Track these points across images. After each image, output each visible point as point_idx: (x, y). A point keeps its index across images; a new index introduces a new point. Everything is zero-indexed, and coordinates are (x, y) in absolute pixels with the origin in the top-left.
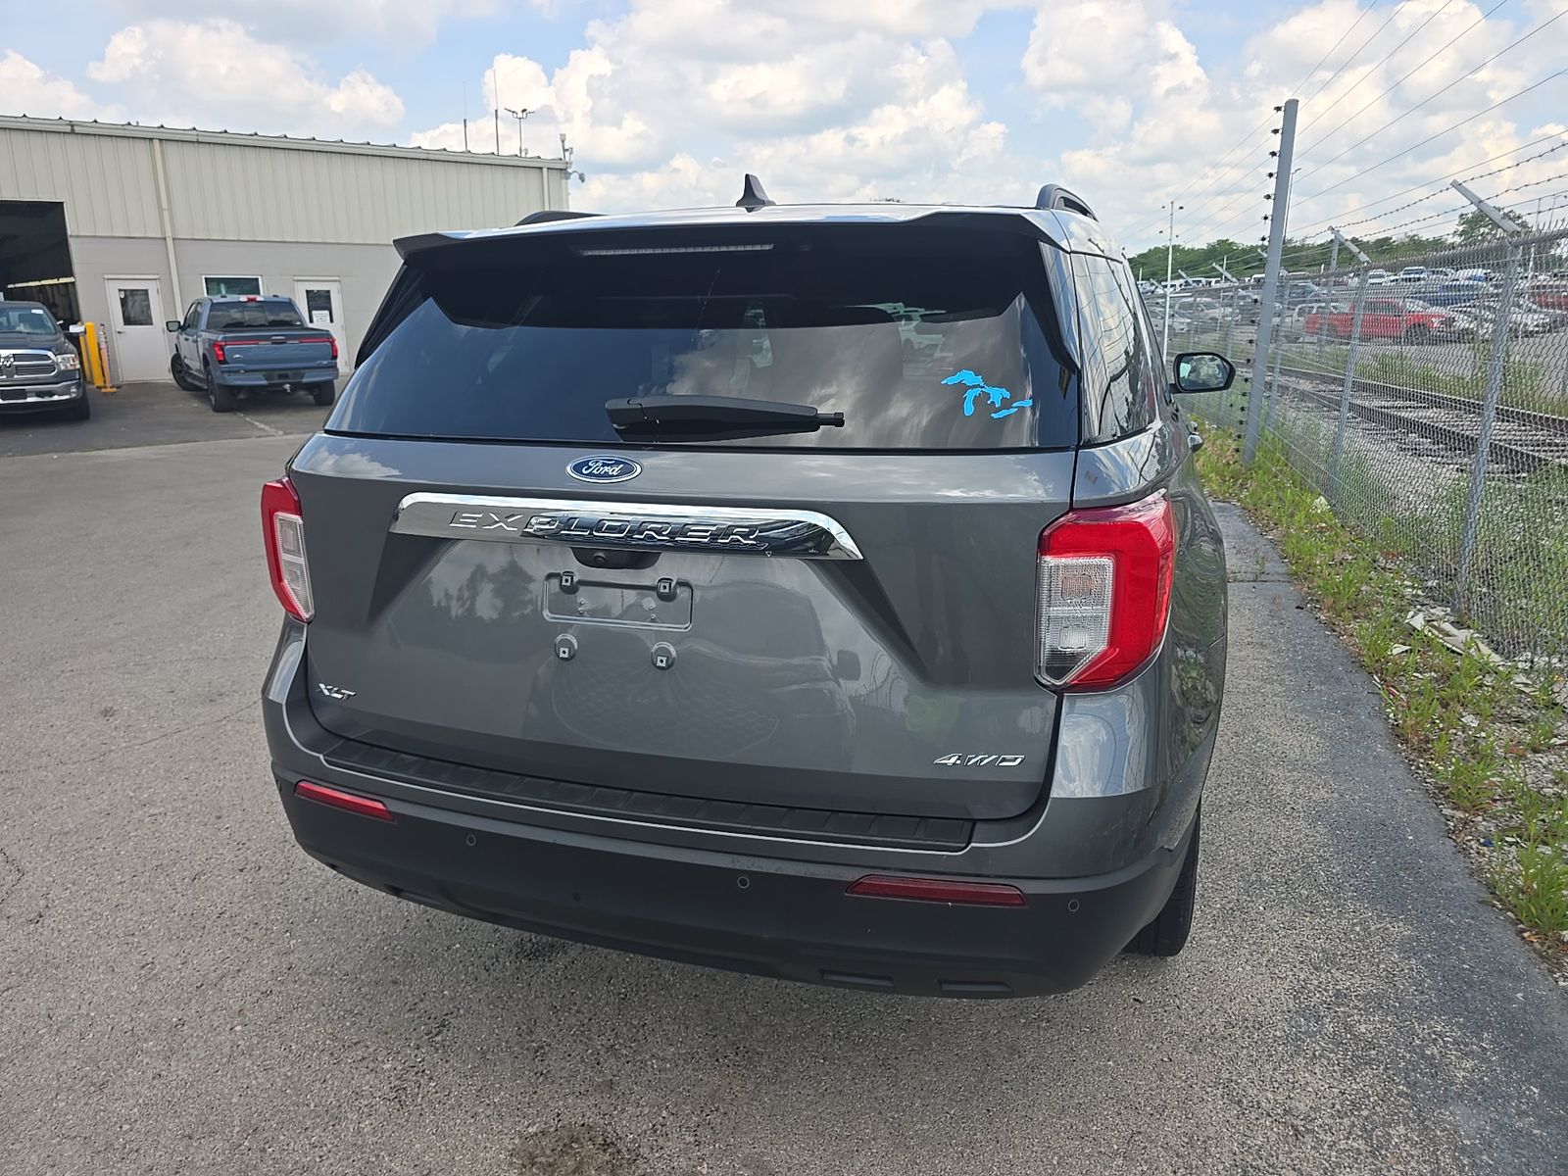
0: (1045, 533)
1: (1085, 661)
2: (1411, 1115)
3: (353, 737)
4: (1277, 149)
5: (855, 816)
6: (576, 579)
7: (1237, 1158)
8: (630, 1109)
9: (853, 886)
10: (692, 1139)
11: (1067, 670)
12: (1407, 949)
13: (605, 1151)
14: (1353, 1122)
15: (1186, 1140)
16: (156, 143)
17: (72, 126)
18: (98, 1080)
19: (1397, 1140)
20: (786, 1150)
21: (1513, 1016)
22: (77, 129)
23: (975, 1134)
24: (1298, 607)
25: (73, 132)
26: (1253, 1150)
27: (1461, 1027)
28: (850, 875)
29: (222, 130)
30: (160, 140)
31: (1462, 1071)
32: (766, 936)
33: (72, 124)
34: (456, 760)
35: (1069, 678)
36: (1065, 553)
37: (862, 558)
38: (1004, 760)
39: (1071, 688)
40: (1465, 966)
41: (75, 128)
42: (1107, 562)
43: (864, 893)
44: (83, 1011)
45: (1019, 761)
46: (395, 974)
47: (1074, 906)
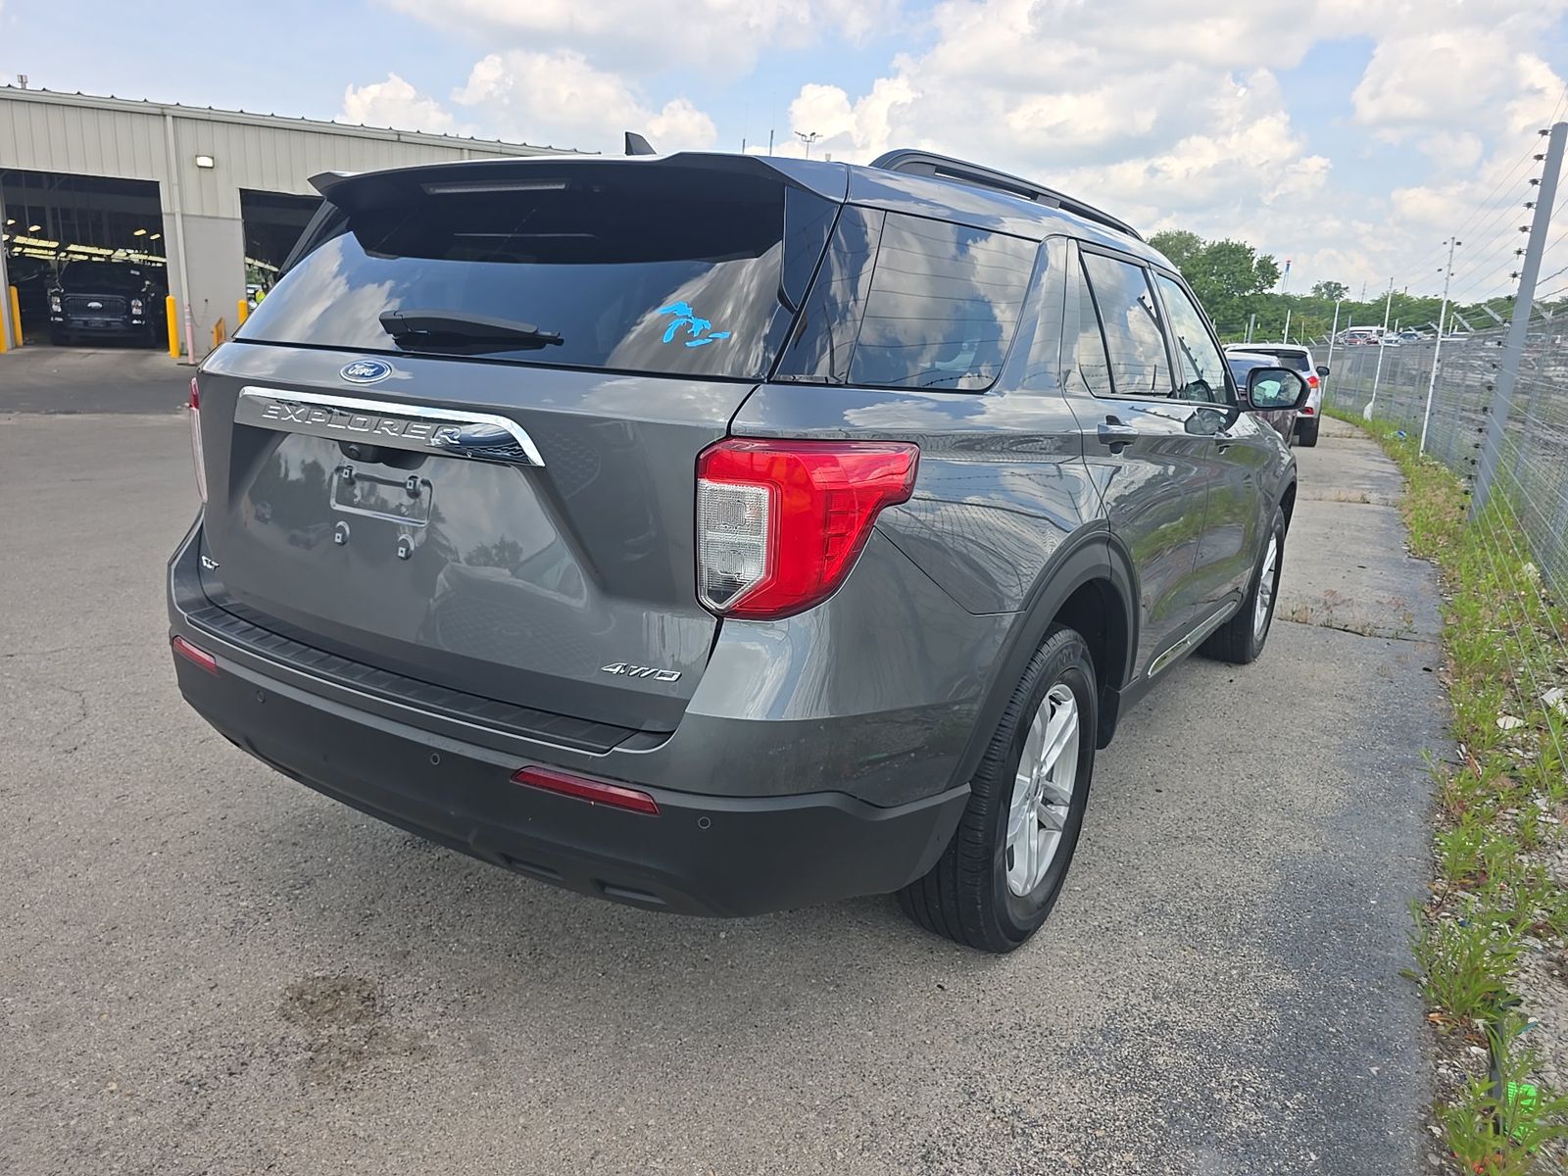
0: (702, 456)
1: (746, 588)
2: (1150, 1147)
3: (221, 605)
4: (1539, 176)
5: (538, 713)
6: (354, 473)
7: (930, 1139)
8: (408, 977)
9: (517, 774)
10: (441, 1010)
11: (729, 595)
12: (1275, 1000)
13: (363, 1002)
14: (1080, 1139)
15: (892, 1113)
16: (466, 152)
17: (399, 135)
18: (30, 869)
19: (1115, 1165)
20: (513, 1036)
21: (1349, 1086)
22: (402, 138)
23: (692, 1062)
24: (1425, 669)
25: (399, 141)
26: (951, 1138)
27: (1275, 1081)
28: (514, 763)
29: (547, 145)
30: (470, 150)
31: (1243, 1118)
32: (452, 813)
33: (399, 134)
34: (329, 650)
35: (730, 602)
36: (718, 477)
37: (543, 464)
38: (661, 675)
39: (733, 613)
40: (1330, 1029)
41: (401, 137)
42: (764, 493)
43: (524, 782)
44: (55, 820)
45: (676, 677)
46: (298, 838)
47: (704, 823)
